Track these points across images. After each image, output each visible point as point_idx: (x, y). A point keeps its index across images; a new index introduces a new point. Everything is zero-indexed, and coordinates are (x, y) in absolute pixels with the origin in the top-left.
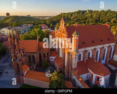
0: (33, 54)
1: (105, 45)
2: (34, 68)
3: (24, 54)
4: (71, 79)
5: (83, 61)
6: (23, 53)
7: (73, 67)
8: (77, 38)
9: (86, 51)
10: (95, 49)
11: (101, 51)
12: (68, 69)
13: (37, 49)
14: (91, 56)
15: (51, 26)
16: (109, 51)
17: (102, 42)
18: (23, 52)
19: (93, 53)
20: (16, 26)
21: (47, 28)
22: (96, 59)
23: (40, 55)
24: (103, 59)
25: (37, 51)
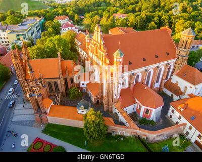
0: (55, 80)
1: (162, 63)
2: (59, 99)
3: (42, 84)
4: (112, 112)
5: (129, 88)
6: (40, 84)
7: (115, 97)
8: (121, 60)
9: (133, 74)
10: (146, 70)
11: (154, 72)
12: (108, 100)
13: (61, 72)
14: (140, 81)
15: (75, 19)
16: (167, 70)
17: (157, 58)
18: (41, 82)
19: (143, 76)
20: (13, 24)
21: (71, 26)
22: (147, 84)
23: (66, 80)
24: (157, 82)
25: (61, 76)
